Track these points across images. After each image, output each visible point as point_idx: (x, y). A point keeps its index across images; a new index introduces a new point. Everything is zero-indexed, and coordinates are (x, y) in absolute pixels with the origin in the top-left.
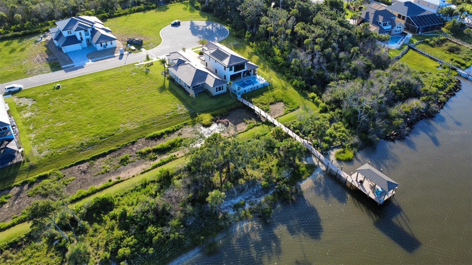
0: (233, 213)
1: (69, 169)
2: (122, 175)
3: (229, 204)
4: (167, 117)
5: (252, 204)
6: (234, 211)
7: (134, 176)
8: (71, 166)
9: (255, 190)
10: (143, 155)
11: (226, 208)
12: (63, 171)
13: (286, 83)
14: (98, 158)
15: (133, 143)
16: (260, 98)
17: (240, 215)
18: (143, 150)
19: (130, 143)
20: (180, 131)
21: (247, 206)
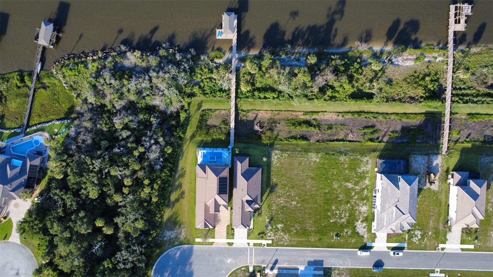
0: (301, 58)
1: (357, 140)
2: (335, 117)
3: (300, 64)
4: (289, 153)
5: (290, 57)
6: (300, 59)
7: (331, 112)
8: (356, 141)
9: (283, 63)
10: (318, 126)
11: (303, 63)
12: (361, 141)
13: (184, 145)
14: (341, 139)
15: (318, 141)
16: (218, 137)
17: (299, 56)
18: (317, 130)
19: (320, 143)
20: (288, 136)
21: (293, 57)
